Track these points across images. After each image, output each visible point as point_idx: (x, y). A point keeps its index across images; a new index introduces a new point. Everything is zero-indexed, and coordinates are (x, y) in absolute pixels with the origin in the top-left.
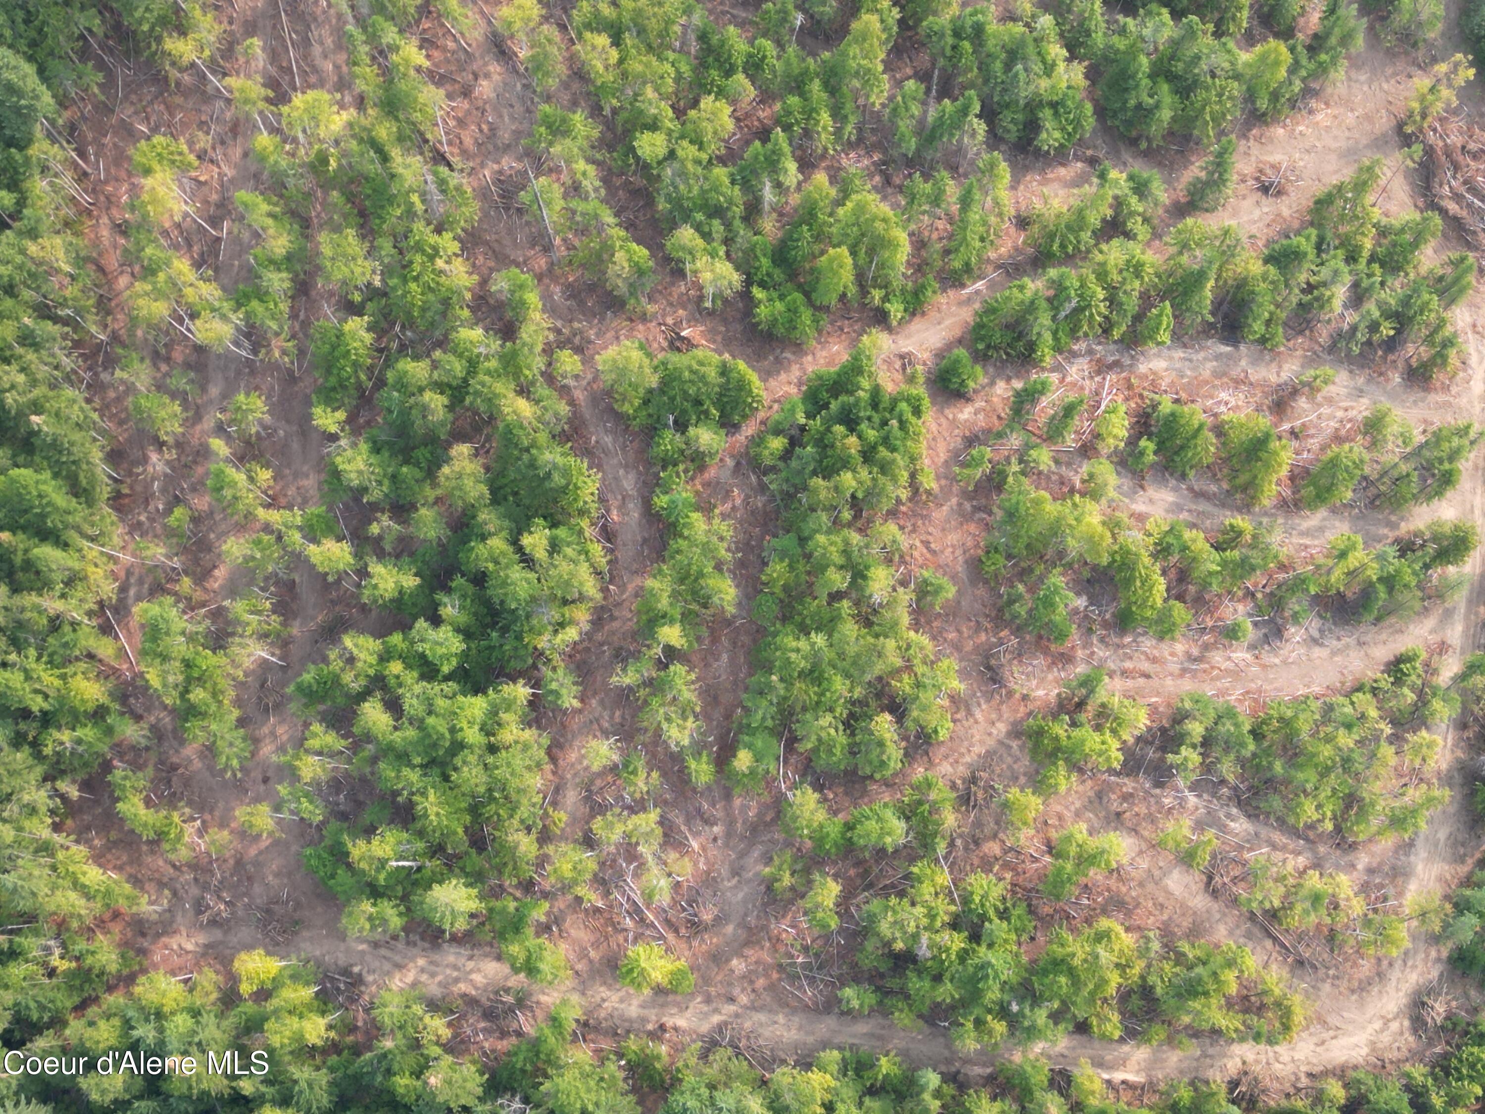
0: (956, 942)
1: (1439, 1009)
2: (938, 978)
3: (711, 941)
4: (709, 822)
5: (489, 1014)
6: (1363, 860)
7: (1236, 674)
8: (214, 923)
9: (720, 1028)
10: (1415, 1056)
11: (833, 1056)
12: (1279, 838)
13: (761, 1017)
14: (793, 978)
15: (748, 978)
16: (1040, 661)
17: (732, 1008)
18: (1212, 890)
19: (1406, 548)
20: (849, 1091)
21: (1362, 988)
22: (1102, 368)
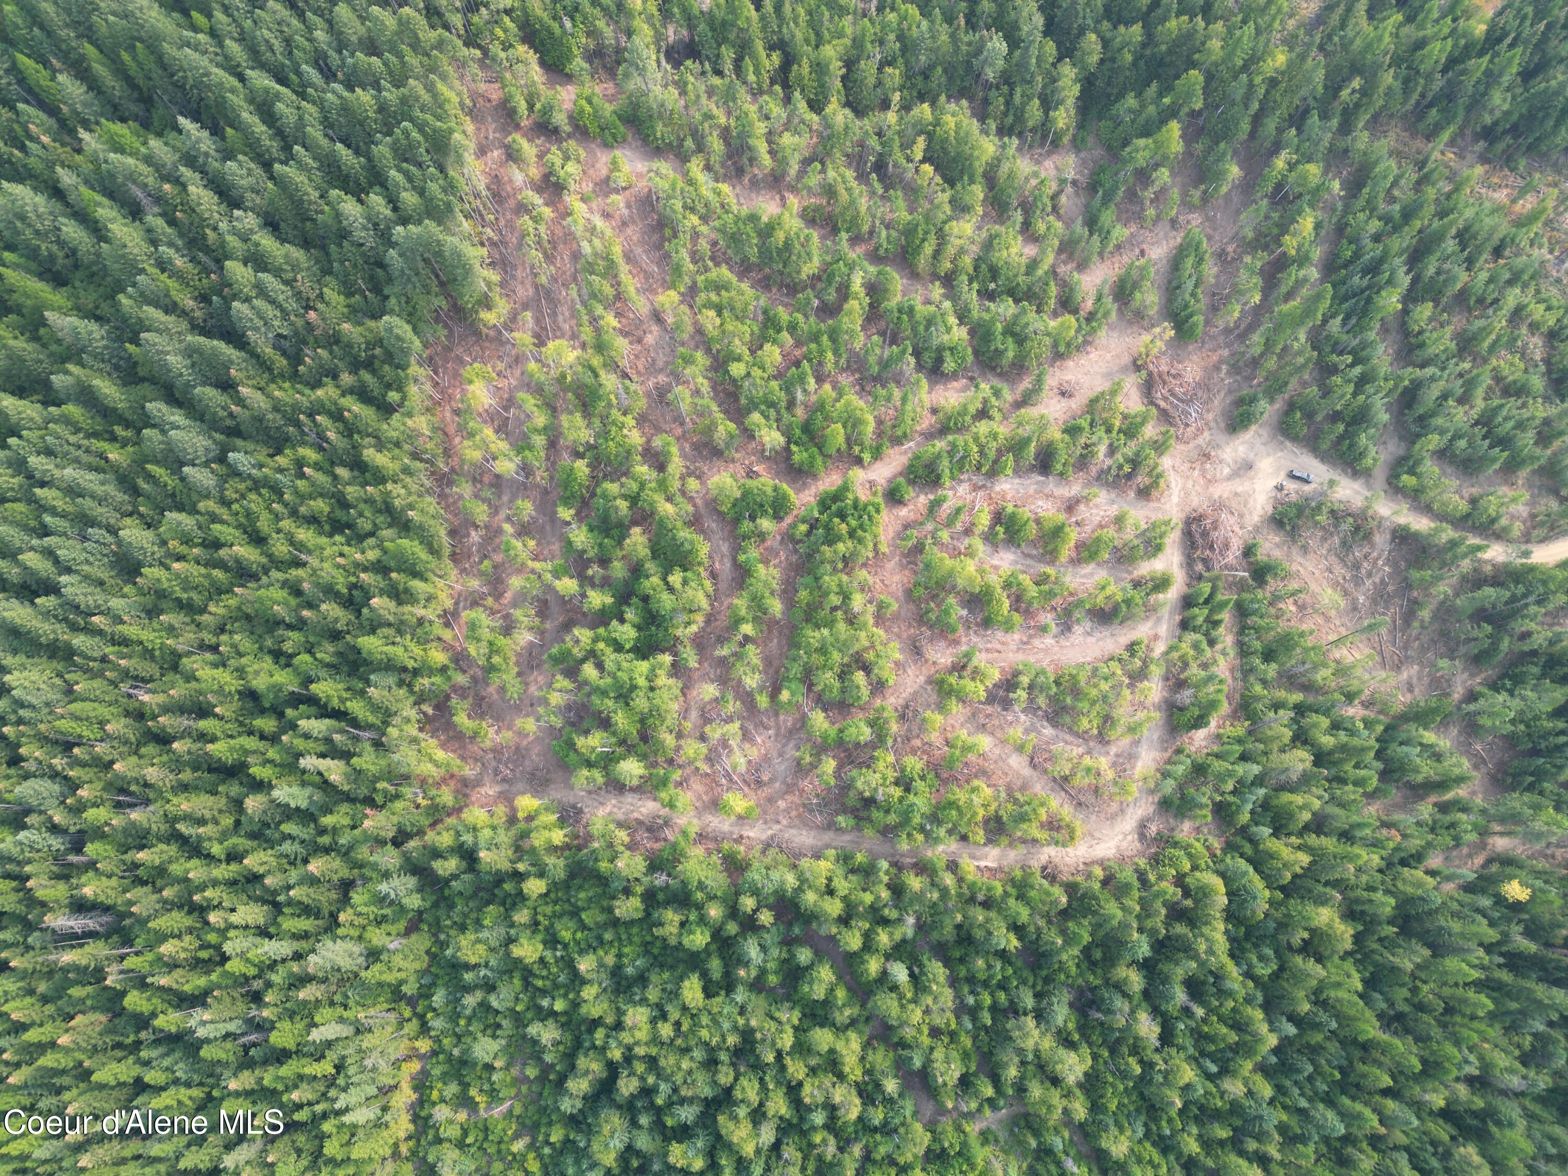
0: (897, 792)
1: (1153, 829)
2: (887, 812)
3: (767, 791)
4: (766, 728)
5: (650, 829)
6: (1113, 750)
7: (1046, 651)
8: (504, 780)
9: (772, 837)
10: (1141, 854)
11: (832, 853)
12: (1068, 737)
13: (794, 831)
14: (811, 811)
15: (787, 811)
16: (942, 644)
17: (777, 827)
18: (1033, 765)
19: (1137, 584)
20: (840, 871)
21: (1112, 818)
22: (976, 488)
